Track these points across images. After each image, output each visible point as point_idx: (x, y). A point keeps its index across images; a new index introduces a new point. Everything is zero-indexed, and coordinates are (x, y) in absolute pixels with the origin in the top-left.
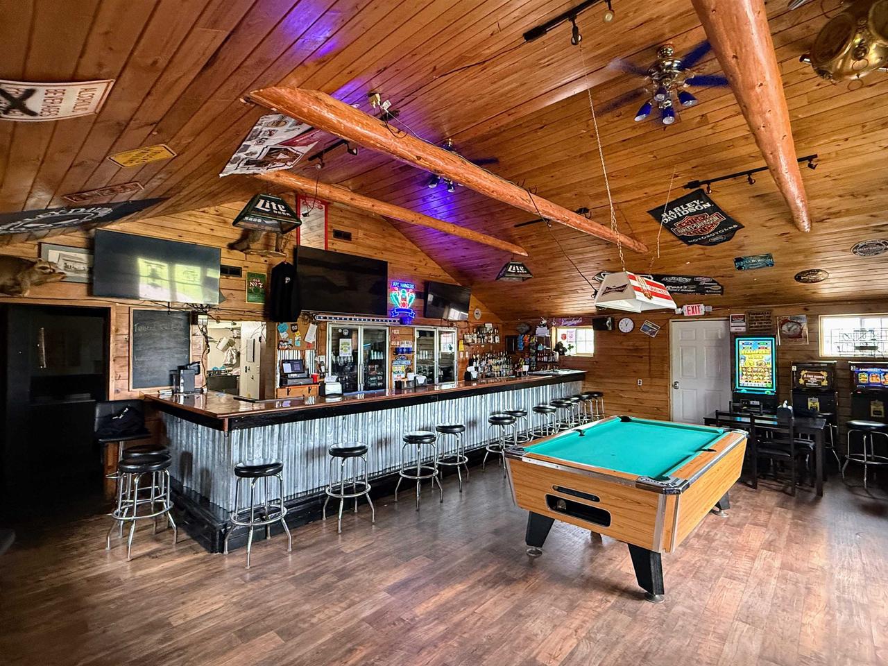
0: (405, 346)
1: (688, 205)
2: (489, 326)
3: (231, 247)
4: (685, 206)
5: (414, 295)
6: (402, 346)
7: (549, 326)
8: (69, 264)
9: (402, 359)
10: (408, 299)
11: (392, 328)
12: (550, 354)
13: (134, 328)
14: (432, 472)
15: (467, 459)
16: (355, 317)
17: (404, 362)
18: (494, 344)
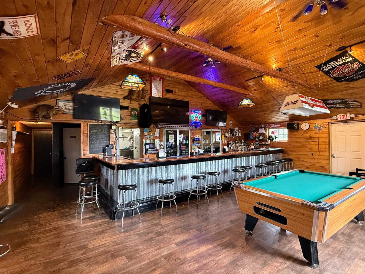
0: (197, 137)
1: (338, 60)
2: (236, 129)
3: (125, 98)
4: (337, 61)
5: (201, 116)
6: (196, 138)
7: (265, 128)
8: (66, 107)
9: (196, 143)
10: (198, 118)
11: (191, 130)
12: (265, 140)
13: (89, 131)
14: (205, 192)
15: (221, 187)
16: (175, 125)
17: (197, 145)
18: (239, 137)
